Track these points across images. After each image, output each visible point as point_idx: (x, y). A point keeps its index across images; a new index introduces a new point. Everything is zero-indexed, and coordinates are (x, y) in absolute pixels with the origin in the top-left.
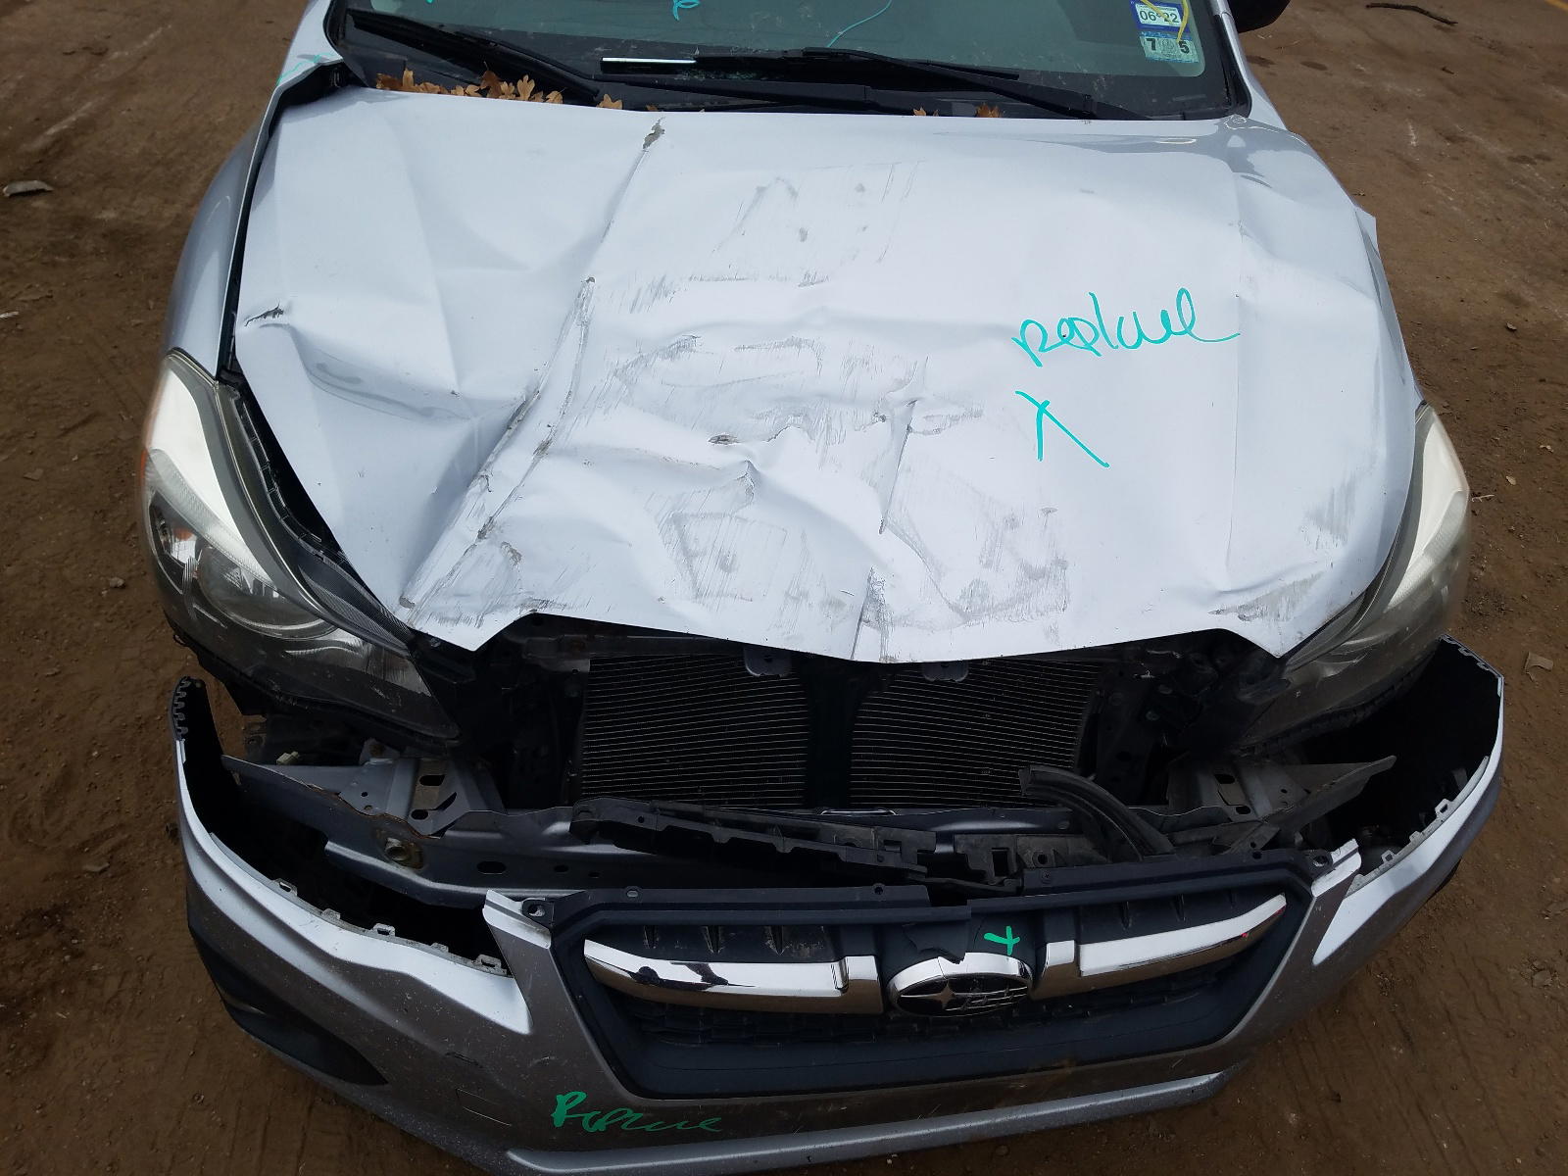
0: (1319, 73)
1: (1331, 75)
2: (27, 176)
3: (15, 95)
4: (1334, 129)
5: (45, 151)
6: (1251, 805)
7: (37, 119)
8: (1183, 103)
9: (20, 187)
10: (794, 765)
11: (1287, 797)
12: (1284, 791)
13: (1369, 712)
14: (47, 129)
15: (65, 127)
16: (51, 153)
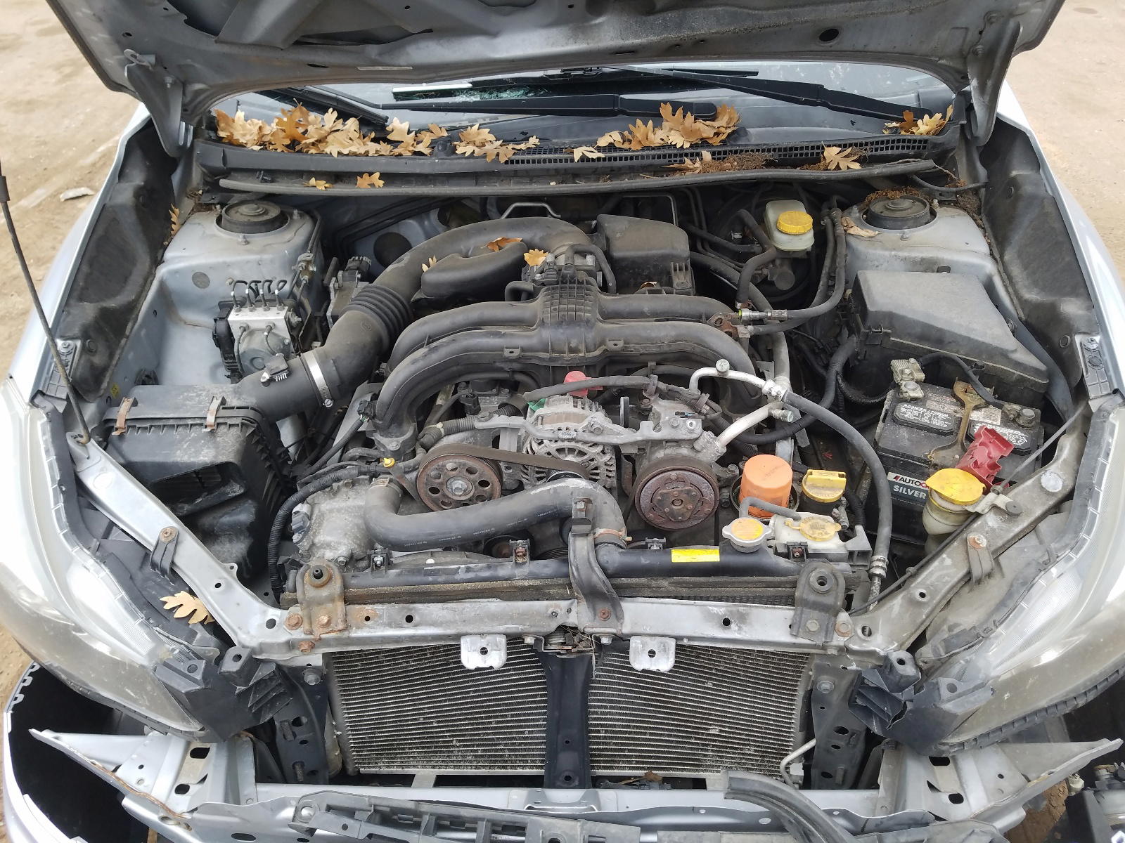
0: (1089, 17)
1: (1100, 17)
2: (78, 185)
3: (82, 124)
4: (1101, 64)
5: (94, 165)
6: (965, 792)
7: (93, 141)
8: (917, 83)
9: (71, 194)
10: (538, 720)
11: (1003, 783)
12: (1001, 776)
13: (1091, 697)
14: (97, 148)
15: (110, 145)
16: (98, 165)
